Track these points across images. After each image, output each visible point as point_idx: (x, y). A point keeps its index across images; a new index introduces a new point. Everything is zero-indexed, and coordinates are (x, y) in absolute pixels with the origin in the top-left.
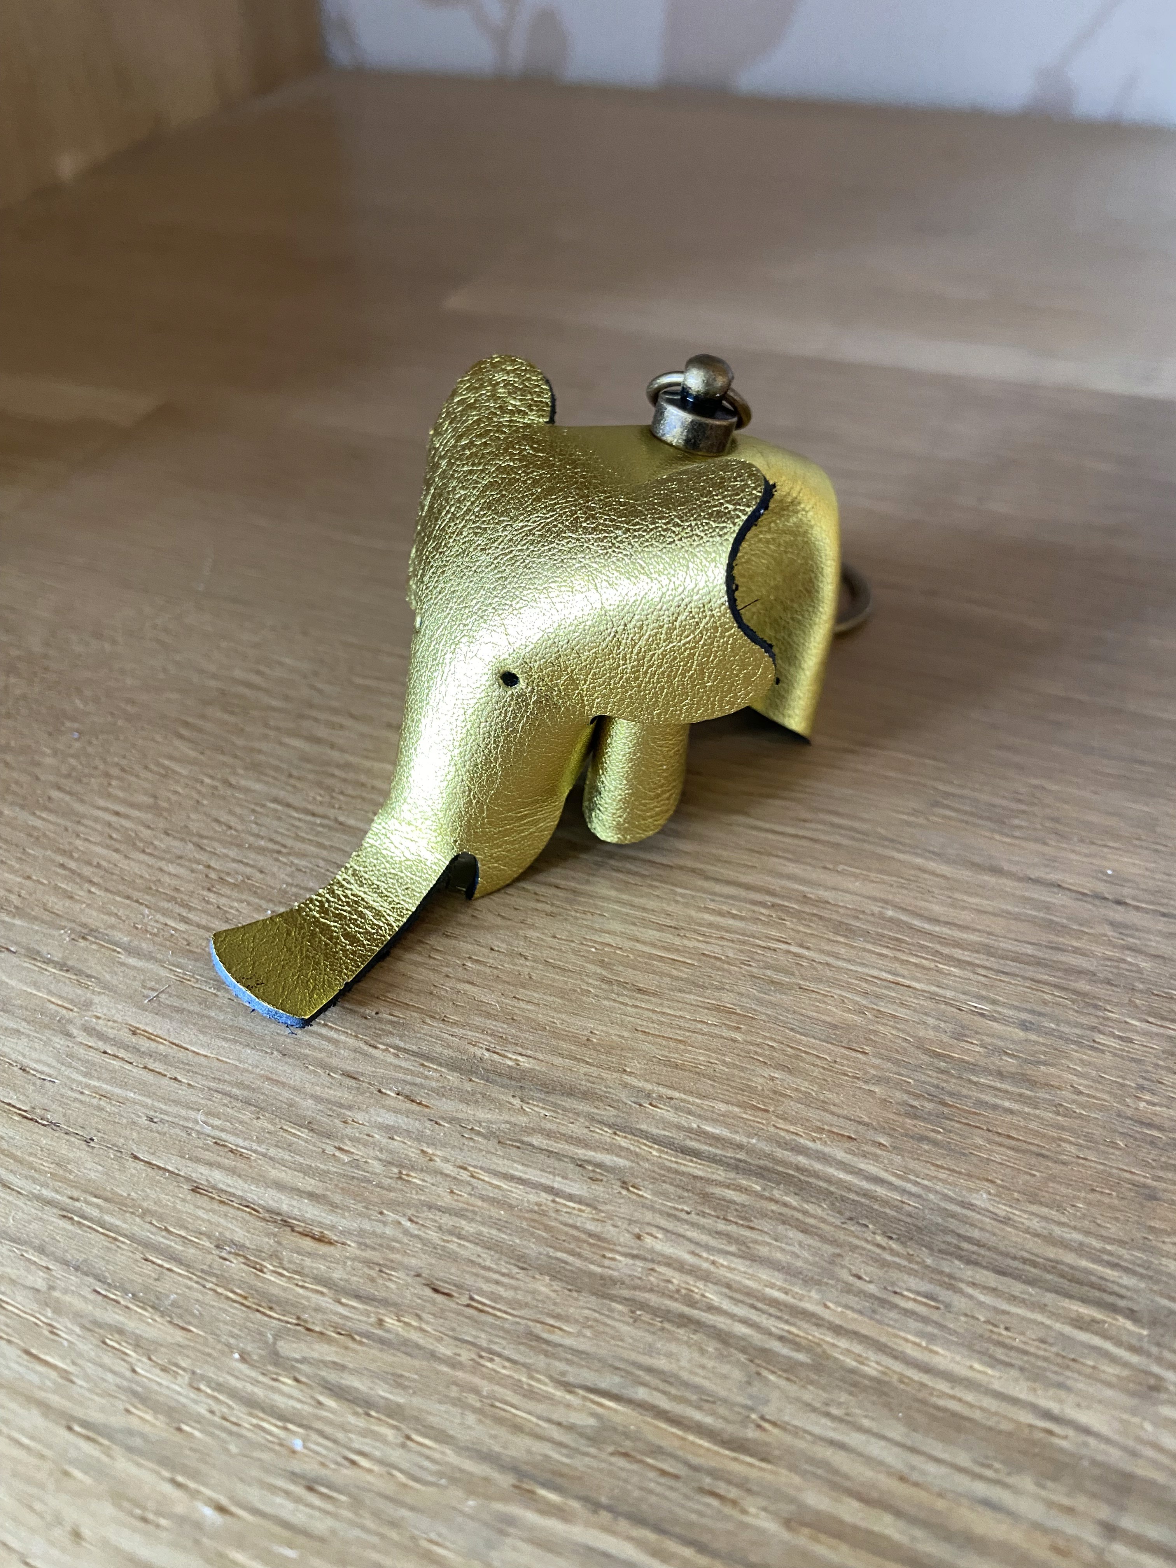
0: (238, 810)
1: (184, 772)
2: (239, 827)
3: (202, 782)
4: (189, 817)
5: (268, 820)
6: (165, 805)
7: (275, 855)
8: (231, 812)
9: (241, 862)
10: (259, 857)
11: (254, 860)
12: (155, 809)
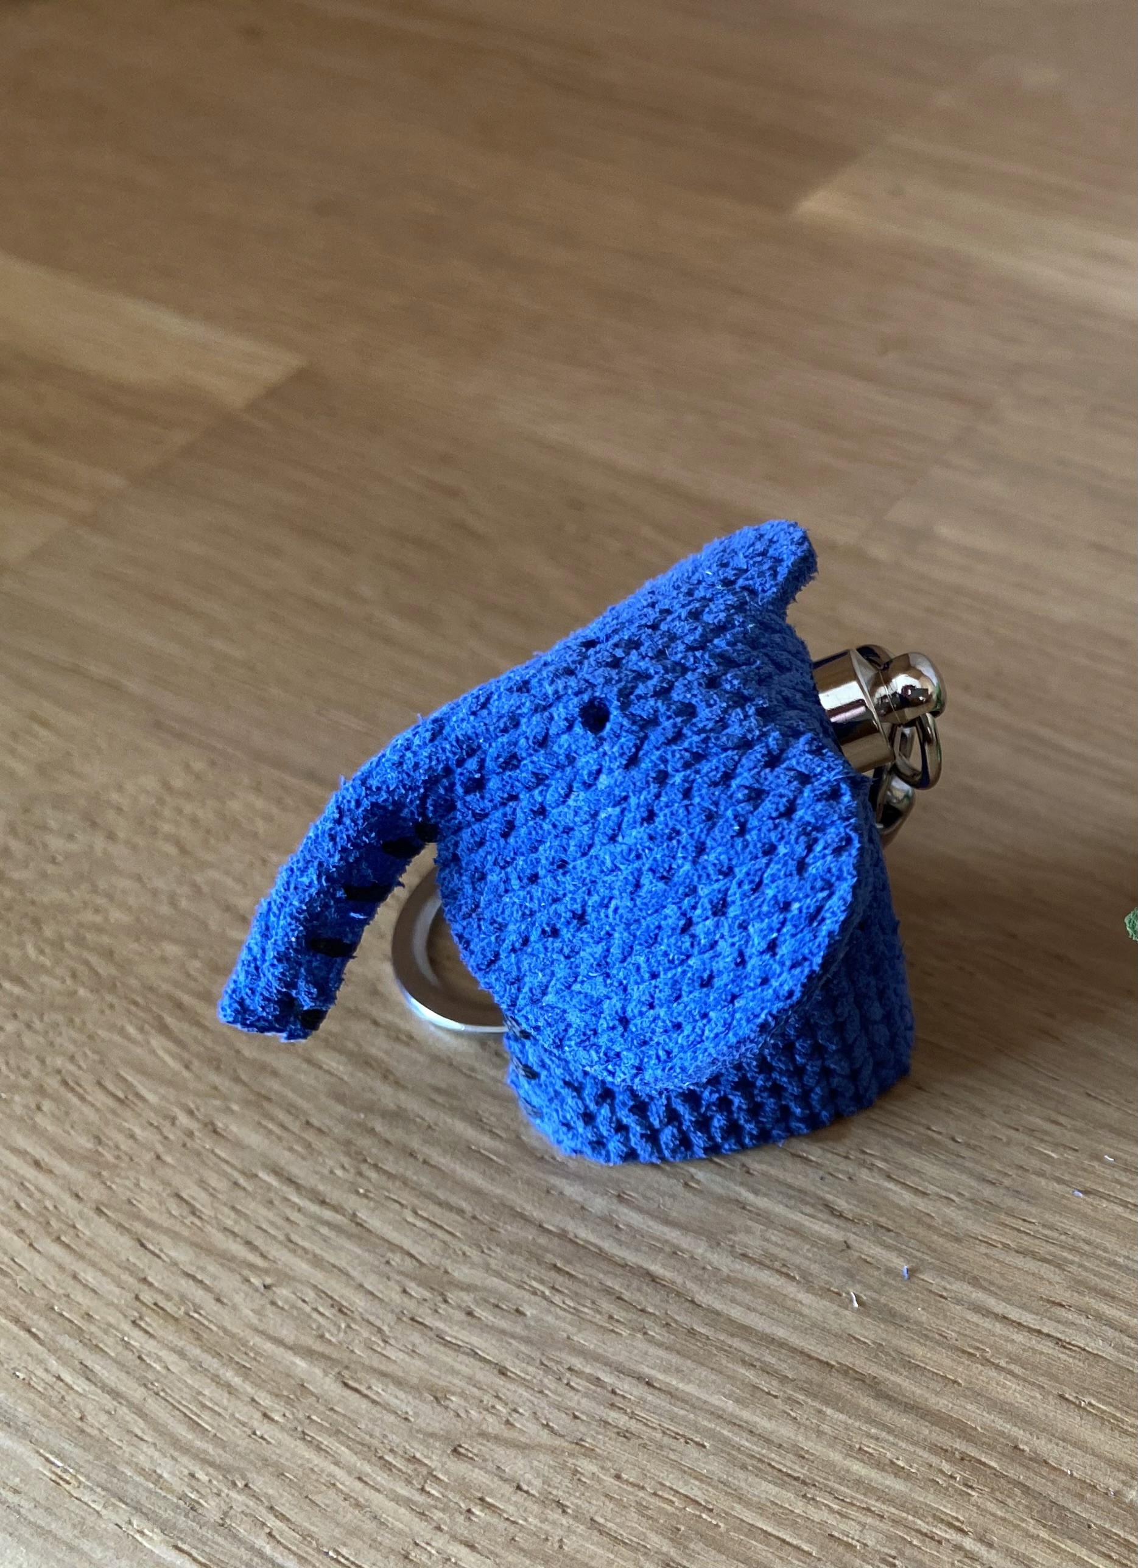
0: (214, 1181)
1: (152, 1098)
2: (207, 1212)
3: (173, 1120)
4: (137, 1185)
5: (253, 1205)
6: (109, 1157)
7: (246, 1272)
8: (202, 1183)
9: (194, 1278)
10: (223, 1273)
11: (215, 1278)
12: (94, 1163)
